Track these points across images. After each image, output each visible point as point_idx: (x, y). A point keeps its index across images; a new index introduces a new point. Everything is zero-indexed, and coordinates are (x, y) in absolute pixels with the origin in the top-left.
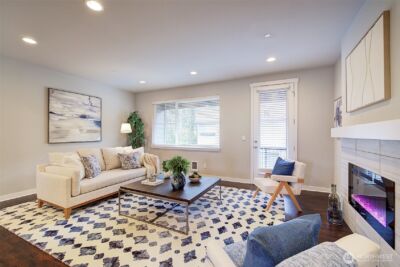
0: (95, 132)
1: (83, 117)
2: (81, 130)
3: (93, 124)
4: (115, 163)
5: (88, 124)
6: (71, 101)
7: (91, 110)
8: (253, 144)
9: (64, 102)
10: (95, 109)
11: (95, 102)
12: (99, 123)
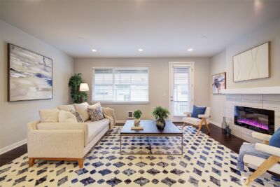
0: (48, 90)
1: (39, 76)
2: (37, 89)
3: (46, 83)
4: (86, 117)
5: (42, 83)
6: (29, 59)
7: (45, 70)
8: (170, 99)
9: (23, 59)
10: (47, 69)
11: (48, 62)
12: (50, 82)
